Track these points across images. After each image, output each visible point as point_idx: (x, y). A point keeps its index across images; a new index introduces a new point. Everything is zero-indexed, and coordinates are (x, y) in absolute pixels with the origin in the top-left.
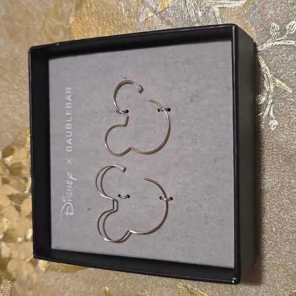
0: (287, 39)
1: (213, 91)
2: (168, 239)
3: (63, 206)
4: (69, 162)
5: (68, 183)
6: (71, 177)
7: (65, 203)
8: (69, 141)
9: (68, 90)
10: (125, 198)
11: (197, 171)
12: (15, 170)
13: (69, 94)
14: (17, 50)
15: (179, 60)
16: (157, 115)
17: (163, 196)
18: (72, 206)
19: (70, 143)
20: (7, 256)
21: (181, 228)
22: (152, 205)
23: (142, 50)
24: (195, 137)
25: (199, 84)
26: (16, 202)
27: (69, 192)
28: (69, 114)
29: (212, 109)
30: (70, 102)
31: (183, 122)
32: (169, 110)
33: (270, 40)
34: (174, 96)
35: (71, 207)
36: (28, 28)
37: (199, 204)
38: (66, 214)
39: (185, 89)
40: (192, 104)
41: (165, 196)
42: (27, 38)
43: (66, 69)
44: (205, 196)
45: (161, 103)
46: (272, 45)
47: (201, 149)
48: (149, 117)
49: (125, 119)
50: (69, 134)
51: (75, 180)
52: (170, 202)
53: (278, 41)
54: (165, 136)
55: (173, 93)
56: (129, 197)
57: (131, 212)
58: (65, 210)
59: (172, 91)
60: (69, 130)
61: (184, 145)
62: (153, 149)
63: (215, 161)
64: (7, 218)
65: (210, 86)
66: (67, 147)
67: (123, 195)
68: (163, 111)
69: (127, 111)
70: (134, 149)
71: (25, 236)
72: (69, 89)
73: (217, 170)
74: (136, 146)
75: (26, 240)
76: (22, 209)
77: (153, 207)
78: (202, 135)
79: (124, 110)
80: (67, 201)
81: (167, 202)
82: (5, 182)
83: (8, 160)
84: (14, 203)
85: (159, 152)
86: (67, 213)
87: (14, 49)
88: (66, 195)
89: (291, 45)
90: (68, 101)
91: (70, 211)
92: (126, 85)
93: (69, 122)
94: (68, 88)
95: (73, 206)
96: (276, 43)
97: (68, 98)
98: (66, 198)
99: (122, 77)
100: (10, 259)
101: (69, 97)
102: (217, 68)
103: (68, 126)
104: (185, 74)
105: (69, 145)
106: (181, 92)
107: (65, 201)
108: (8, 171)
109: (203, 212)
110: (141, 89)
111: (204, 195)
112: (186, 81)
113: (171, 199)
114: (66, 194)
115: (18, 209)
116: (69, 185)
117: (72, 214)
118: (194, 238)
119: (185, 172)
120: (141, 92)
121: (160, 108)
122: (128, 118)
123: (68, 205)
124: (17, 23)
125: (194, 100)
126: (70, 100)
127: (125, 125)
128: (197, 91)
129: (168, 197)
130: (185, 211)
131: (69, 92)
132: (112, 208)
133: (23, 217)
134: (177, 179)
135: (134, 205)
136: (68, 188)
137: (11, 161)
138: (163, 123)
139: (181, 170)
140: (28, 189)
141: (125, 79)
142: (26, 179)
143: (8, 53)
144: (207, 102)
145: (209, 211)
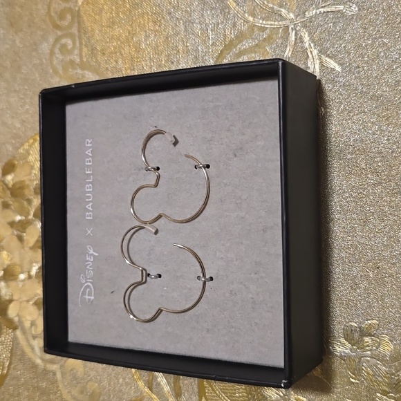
0: (334, 4)
1: (261, 143)
2: (208, 330)
3: (82, 287)
4: (89, 232)
5: (88, 259)
6: (91, 252)
7: (84, 284)
8: (89, 206)
10: (156, 277)
11: (242, 243)
12: (17, 191)
13: (90, 147)
14: (17, 42)
15: (220, 104)
16: (193, 173)
17: (201, 275)
18: (92, 287)
19: (90, 209)
20: (8, 298)
21: (223, 316)
22: (188, 286)
23: (176, 92)
24: (240, 201)
25: (244, 134)
26: (18, 230)
27: (89, 270)
28: (89, 172)
29: (259, 165)
30: (90, 157)
31: (225, 181)
32: (208, 166)
33: (314, 6)
34: (214, 150)
35: (91, 289)
36: (31, 14)
37: (245, 285)
38: (85, 298)
39: (226, 140)
40: (235, 159)
41: (204, 276)
42: (30, 26)
43: (86, 116)
44: (252, 276)
45: (198, 159)
46: (316, 12)
47: (247, 216)
48: (184, 175)
49: (156, 178)
50: (89, 197)
51: (96, 254)
52: (208, 284)
53: (322, 7)
54: (204, 199)
55: (212, 146)
56: (160, 276)
57: (163, 296)
58: (84, 293)
59: (212, 142)
60: (89, 192)
61: (226, 211)
62: (189, 216)
63: (264, 231)
64: (7, 251)
65: (257, 136)
66: (87, 214)
67: (153, 273)
68: (200, 168)
69: (158, 169)
70: (166, 216)
71: (29, 272)
72: (89, 142)
73: (266, 243)
74: (168, 212)
75: (30, 277)
76: (25, 238)
77: (190, 289)
78: (247, 198)
79: (155, 166)
80: (87, 282)
81: (204, 283)
82: (6, 206)
83: (9, 178)
84: (16, 233)
85: (196, 220)
86: (87, 297)
87: (14, 41)
88: (85, 274)
89: (339, 11)
90: (88, 156)
91: (90, 294)
92: (155, 136)
93: (90, 183)
94: (87, 140)
95: (94, 288)
96: (320, 10)
97: (88, 152)
98: (86, 277)
99: (151, 126)
100: (11, 301)
101: (90, 151)
102: (266, 114)
103: (89, 188)
104: (227, 121)
105: (89, 211)
106: (222, 144)
107: (84, 281)
108: (8, 192)
109: (250, 296)
110: (174, 140)
111: (250, 274)
112: (228, 130)
113: (211, 279)
114: (85, 272)
115: (20, 239)
116: (88, 261)
117: (92, 298)
118: (240, 329)
119: (228, 244)
120: (176, 143)
121: (197, 164)
122: (159, 177)
123: (88, 286)
124: (18, 9)
125: (237, 154)
126: (90, 155)
127: (156, 185)
128: (241, 143)
129: (208, 277)
130: (228, 295)
131: (89, 145)
132: (140, 280)
133: (27, 249)
134: (218, 254)
135: (167, 287)
136: (88, 264)
137: (13, 180)
138: (201, 183)
139: (222, 242)
140: (32, 213)
141: (155, 129)
142: (29, 201)
143: (8, 46)
144: (254, 156)
145: (257, 294)
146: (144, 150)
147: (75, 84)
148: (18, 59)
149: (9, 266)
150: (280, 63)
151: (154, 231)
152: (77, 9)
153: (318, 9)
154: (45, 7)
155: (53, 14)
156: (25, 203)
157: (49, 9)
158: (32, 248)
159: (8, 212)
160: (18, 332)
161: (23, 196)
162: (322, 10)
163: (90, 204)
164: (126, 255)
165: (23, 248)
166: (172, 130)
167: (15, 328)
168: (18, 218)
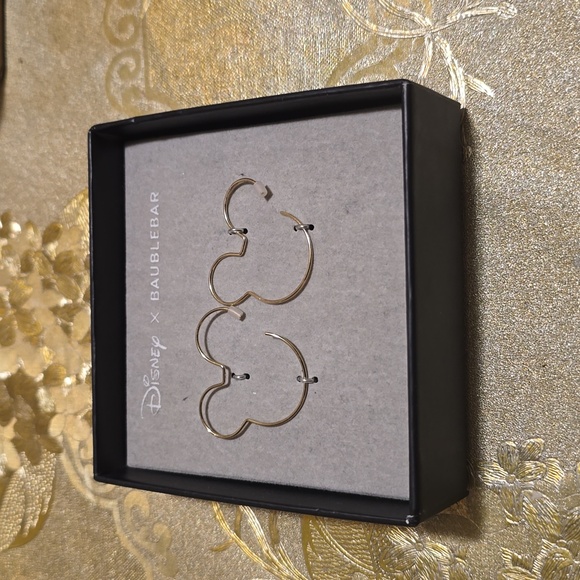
0: (485, 5)
1: (381, 195)
2: (311, 450)
3: (145, 393)
4: (155, 318)
5: (152, 354)
6: (158, 344)
7: (148, 388)
8: (155, 283)
9: (154, 198)
10: (242, 378)
11: (356, 331)
12: (62, 266)
13: (155, 204)
14: (63, 63)
15: (328, 142)
16: (292, 236)
17: (302, 375)
18: (159, 393)
19: (156, 286)
20: (49, 410)
21: (331, 430)
22: (285, 390)
23: (269, 128)
24: (353, 274)
25: (359, 183)
26: (64, 318)
27: (154, 369)
28: (155, 237)
29: (380, 225)
30: (156, 216)
31: (334, 247)
32: (311, 227)
33: (458, 8)
34: (320, 204)
35: (157, 395)
36: (81, 25)
37: (359, 388)
38: (149, 408)
39: (336, 191)
40: (347, 217)
41: (306, 376)
42: (79, 41)
43: (151, 161)
44: (370, 375)
45: (298, 217)
46: (461, 17)
47: (363, 294)
48: (280, 239)
49: (242, 244)
50: (154, 271)
51: (164, 348)
52: (311, 386)
53: (469, 9)
54: (305, 272)
55: (317, 200)
56: (248, 376)
57: (251, 403)
58: (147, 400)
59: (316, 195)
60: (155, 264)
61: (334, 287)
62: (286, 295)
63: (386, 314)
64: (49, 347)
65: (376, 185)
66: (152, 293)
67: (239, 373)
68: (301, 229)
69: (246, 231)
70: (256, 296)
71: (77, 375)
72: (155, 196)
73: (388, 330)
74: (258, 290)
75: (78, 381)
76: (73, 329)
77: (287, 394)
78: (363, 270)
79: (241, 228)
80: (151, 385)
81: (306, 386)
82: (47, 285)
83: (52, 247)
84: (60, 321)
85: (296, 300)
86: (151, 406)
87: (59, 62)
88: (149, 375)
89: (492, 14)
90: (154, 216)
91: (155, 402)
92: (242, 187)
93: (156, 251)
94: (153, 193)
95: (161, 393)
96: (467, 13)
97: (154, 210)
98: (150, 379)
99: (237, 174)
100: (53, 414)
101: (155, 208)
102: (388, 156)
103: (154, 258)
104: (336, 165)
105: (155, 289)
106: (330, 197)
107: (148, 385)
108: (51, 267)
109: (367, 402)
110: (266, 192)
111: (367, 373)
112: (338, 178)
113: (316, 380)
114: (149, 372)
115: (66, 330)
116: (153, 357)
117: (159, 407)
118: (353, 447)
119: (338, 333)
120: (269, 196)
121: (296, 224)
122: (246, 243)
123: (153, 391)
124: (64, 18)
125: (350, 211)
126: (156, 213)
127: (243, 254)
128: (355, 195)
129: (311, 377)
130: (337, 401)
131: (155, 200)
132: (221, 381)
133: (75, 344)
134: (325, 346)
135: (257, 391)
136: (153, 362)
137: (56, 249)
138: (302, 250)
139: (330, 330)
140: (82, 295)
141: (242, 177)
142: (79, 279)
143: (50, 69)
144: (372, 213)
145: (377, 400)
146: (227, 206)
147: (135, 118)
148: (64, 86)
149: (50, 366)
150: (405, 85)
151: (239, 315)
152: (142, 17)
153: (464, 11)
154: (100, 15)
155: (110, 25)
156: (73, 282)
157: (105, 17)
158: (82, 343)
159: (51, 294)
160: (63, 457)
161: (70, 272)
162: (469, 13)
163: (156, 281)
164: (203, 348)
165: (70, 342)
166: (263, 179)
167: (58, 451)
168: (63, 302)
